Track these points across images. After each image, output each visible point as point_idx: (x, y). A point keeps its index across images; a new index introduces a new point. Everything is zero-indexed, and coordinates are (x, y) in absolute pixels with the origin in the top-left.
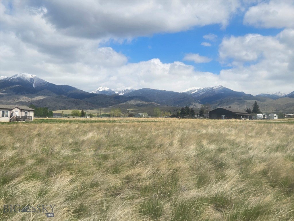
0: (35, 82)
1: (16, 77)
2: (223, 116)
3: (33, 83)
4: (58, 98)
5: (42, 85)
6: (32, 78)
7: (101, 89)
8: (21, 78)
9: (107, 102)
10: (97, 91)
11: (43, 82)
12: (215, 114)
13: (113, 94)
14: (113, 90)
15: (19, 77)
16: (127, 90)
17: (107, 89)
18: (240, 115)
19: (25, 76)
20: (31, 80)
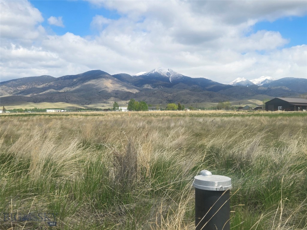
0: (171, 76)
1: (154, 72)
2: (279, 107)
3: (170, 77)
4: (192, 91)
6: (169, 72)
7: (238, 80)
8: (159, 72)
9: (243, 93)
10: (234, 83)
11: (179, 75)
12: (272, 105)
13: (251, 85)
14: (251, 81)
15: (157, 72)
16: (266, 80)
17: (244, 80)
18: (297, 106)
19: (162, 70)
20: (168, 74)
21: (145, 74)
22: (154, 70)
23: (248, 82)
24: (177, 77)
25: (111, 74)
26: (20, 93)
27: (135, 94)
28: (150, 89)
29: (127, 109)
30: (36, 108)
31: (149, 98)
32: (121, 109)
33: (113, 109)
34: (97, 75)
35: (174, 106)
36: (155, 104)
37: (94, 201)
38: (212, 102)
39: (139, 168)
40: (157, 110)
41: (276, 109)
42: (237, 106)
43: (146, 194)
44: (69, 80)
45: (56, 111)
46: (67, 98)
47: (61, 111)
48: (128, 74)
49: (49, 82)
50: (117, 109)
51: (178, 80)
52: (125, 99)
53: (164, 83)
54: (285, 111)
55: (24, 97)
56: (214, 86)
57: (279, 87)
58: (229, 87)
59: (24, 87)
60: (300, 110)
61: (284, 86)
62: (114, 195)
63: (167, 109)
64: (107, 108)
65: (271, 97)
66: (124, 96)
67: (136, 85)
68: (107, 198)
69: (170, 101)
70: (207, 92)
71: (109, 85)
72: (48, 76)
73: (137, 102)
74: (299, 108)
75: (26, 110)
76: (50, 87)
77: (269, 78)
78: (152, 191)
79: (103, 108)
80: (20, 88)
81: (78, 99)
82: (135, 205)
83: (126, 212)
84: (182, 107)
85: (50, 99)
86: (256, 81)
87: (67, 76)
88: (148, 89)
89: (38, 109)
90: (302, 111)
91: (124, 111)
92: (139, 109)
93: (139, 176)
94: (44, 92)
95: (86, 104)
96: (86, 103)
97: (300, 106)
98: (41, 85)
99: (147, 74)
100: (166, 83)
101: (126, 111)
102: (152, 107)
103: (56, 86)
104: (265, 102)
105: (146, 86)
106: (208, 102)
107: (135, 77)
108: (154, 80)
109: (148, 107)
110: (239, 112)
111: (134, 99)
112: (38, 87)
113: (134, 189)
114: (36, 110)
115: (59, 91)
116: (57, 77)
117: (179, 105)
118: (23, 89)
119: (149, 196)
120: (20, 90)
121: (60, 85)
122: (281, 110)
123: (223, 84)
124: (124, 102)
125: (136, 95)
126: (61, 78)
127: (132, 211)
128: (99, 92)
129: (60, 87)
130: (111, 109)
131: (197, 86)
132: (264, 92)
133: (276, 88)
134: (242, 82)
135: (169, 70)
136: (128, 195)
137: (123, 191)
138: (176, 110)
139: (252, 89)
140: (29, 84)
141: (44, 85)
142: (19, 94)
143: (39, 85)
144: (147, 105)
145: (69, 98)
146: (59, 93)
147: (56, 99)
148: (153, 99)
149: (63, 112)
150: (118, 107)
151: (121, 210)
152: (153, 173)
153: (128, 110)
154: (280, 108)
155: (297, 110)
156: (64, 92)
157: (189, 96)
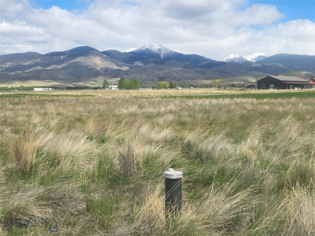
0: (162, 52)
1: (144, 48)
3: (161, 54)
4: (184, 68)
5: (169, 55)
6: (160, 48)
7: (232, 57)
9: (236, 70)
10: (227, 59)
11: (171, 52)
12: (264, 83)
13: (245, 61)
14: (244, 57)
15: (147, 48)
16: (260, 56)
17: (237, 56)
18: (289, 85)
19: (153, 47)
20: (159, 50)
21: (136, 50)
22: (145, 46)
23: (241, 58)
24: (169, 54)
25: (100, 51)
26: (5, 70)
27: (126, 71)
28: (141, 66)
29: (118, 87)
30: (22, 86)
31: (140, 75)
32: (111, 88)
33: (103, 87)
34: (85, 51)
35: (166, 84)
36: (146, 82)
37: (107, 183)
38: (205, 79)
39: (135, 162)
40: (149, 88)
41: (268, 87)
42: (229, 83)
43: (140, 178)
44: (56, 57)
45: (44, 89)
46: (54, 76)
47: (49, 90)
48: (118, 50)
49: (36, 59)
50: (107, 87)
51: (169, 56)
52: (116, 76)
53: (155, 60)
54: (277, 89)
55: (10, 74)
56: (207, 62)
57: (273, 64)
58: (222, 63)
59: (8, 65)
60: (292, 88)
61: (278, 63)
62: (120, 179)
63: (158, 87)
64: (96, 86)
65: (264, 73)
66: (115, 74)
67: (126, 62)
68: (115, 181)
69: (162, 79)
70: (199, 69)
71: (98, 63)
72: (34, 53)
73: (127, 81)
74: (291, 86)
75: (12, 88)
76: (36, 64)
77: (263, 54)
78: (144, 176)
79: (93, 86)
80: (5, 65)
81: (66, 77)
82: (133, 185)
83: (128, 190)
84: (174, 85)
85: (37, 76)
86: (250, 58)
87: (54, 52)
88: (139, 66)
89: (24, 87)
90: (294, 89)
91: (114, 90)
92: (129, 88)
93: (135, 167)
94: (30, 70)
95: (74, 82)
96: (75, 80)
97: (291, 84)
98: (27, 62)
99: (138, 51)
100: (158, 60)
101: (116, 90)
102: (143, 85)
103: (43, 63)
104: (258, 79)
105: (136, 63)
106: (201, 79)
107: (125, 53)
108: (145, 57)
109: (139, 85)
110: (230, 92)
111: (124, 76)
112: (24, 64)
113: (133, 176)
114: (22, 88)
115: (46, 69)
116: (43, 54)
117: (171, 83)
118: (8, 66)
119: (142, 180)
120: (5, 67)
121: (47, 62)
122: (273, 88)
123: (216, 60)
124: (114, 80)
125: (126, 73)
126: (47, 55)
127: (131, 189)
128: (88, 70)
129: (47, 65)
130: (101, 87)
131: (189, 63)
132: (257, 69)
133: (270, 64)
134: (235, 58)
135: (160, 46)
136: (129, 179)
137: (125, 177)
138: (167, 88)
139: (245, 66)
140: (14, 61)
141: (30, 62)
142: (4, 72)
143: (25, 62)
144: (138, 83)
145: (57, 76)
146: (46, 70)
147: (44, 76)
148: (144, 77)
149: (51, 90)
150: (108, 85)
151: (124, 189)
152: (145, 164)
153: (118, 89)
154: (272, 87)
155: (289, 88)
156: (52, 70)
157: (181, 73)
